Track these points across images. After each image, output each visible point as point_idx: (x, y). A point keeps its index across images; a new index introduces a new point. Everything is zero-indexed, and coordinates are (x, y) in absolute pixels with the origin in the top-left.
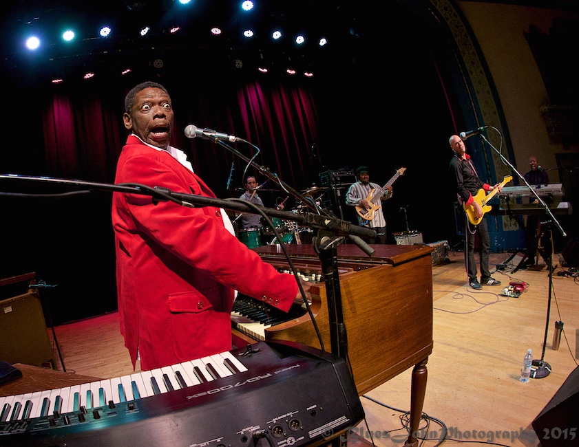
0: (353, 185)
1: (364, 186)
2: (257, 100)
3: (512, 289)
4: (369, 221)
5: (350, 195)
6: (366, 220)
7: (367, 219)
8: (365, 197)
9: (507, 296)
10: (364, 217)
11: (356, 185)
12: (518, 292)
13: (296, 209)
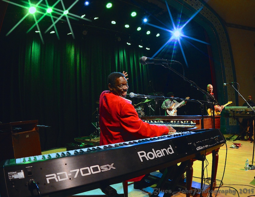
2: (123, 57)
3: (235, 145)
9: (233, 148)
12: (238, 147)
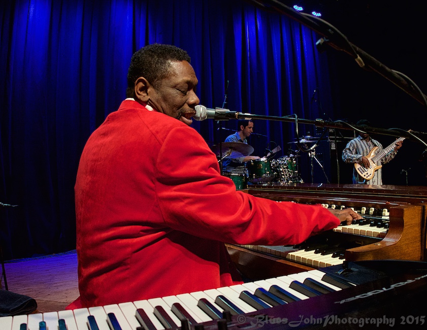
0: (352, 141)
1: (364, 141)
4: (367, 181)
5: (348, 151)
6: (364, 179)
7: (365, 177)
8: (365, 154)
10: (362, 176)
11: (356, 141)
13: (289, 157)
